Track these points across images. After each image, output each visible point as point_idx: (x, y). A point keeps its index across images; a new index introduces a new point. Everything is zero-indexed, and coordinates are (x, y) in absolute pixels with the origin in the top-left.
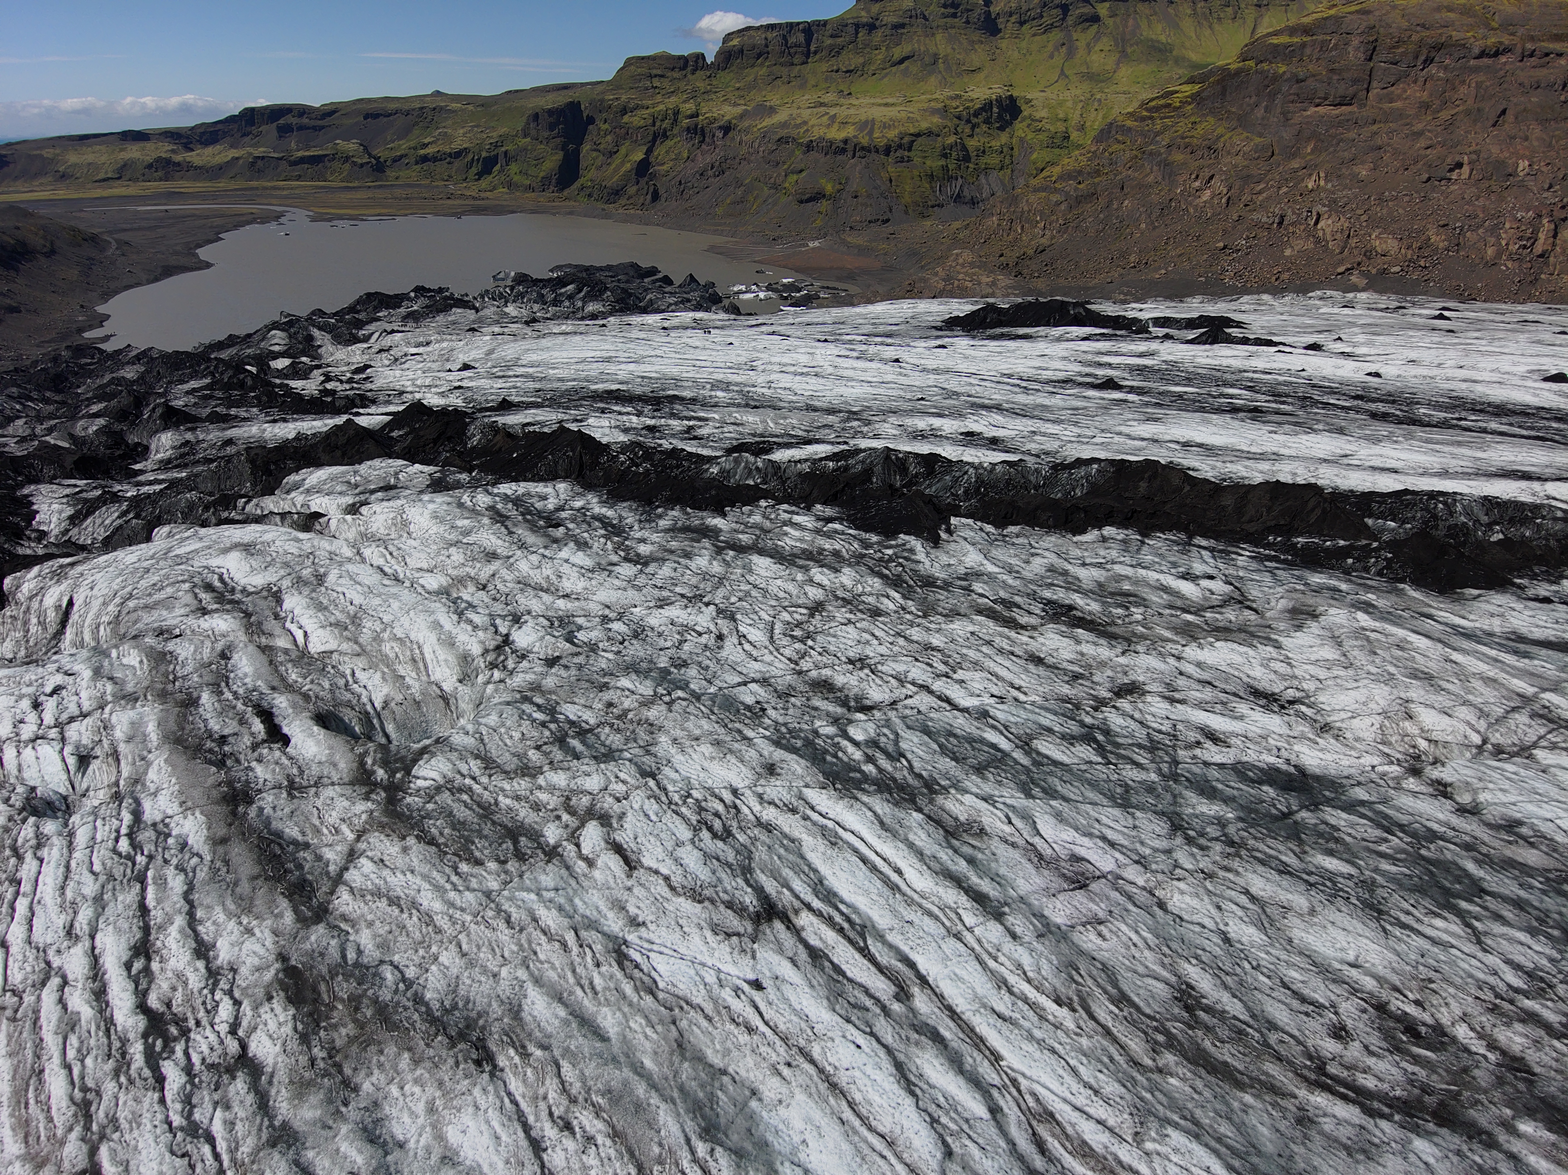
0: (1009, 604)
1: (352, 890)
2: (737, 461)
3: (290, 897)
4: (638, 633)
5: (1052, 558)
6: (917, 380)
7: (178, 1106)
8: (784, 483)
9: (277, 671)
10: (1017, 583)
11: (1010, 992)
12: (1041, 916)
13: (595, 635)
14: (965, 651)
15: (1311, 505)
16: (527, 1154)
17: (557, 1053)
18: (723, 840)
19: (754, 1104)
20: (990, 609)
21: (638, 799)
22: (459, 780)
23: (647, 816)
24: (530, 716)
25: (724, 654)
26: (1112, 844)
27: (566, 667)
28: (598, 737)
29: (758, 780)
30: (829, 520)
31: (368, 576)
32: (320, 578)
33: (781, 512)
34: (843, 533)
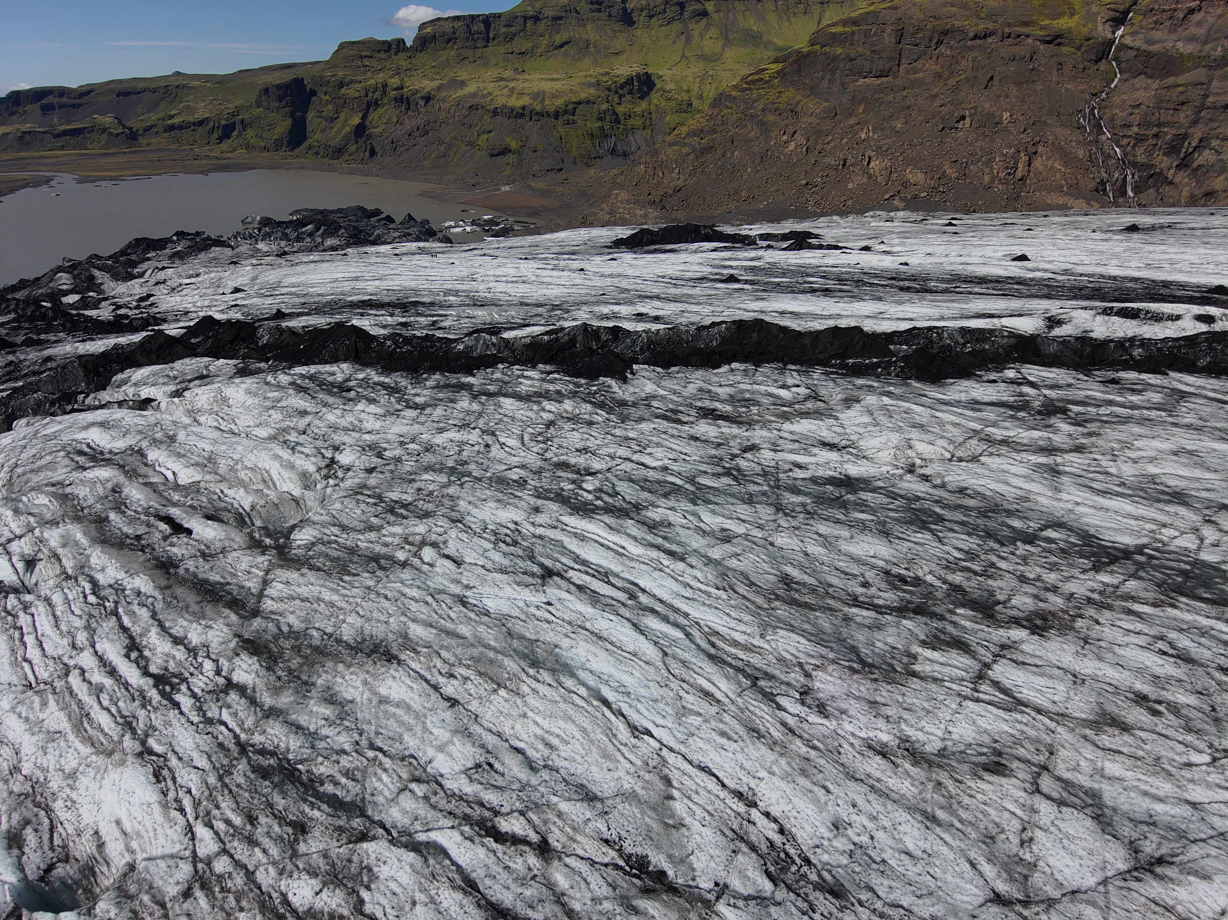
1: (272, 599)
2: (477, 340)
3: (230, 608)
4: (429, 448)
6: (599, 282)
7: (195, 713)
8: (513, 352)
9: (162, 495)
11: (691, 588)
12: (706, 556)
13: (398, 452)
15: (857, 339)
16: (431, 691)
17: (436, 648)
18: (514, 546)
19: (557, 650)
20: (664, 415)
21: (453, 533)
22: (326, 538)
23: (461, 540)
24: (364, 502)
25: (492, 455)
26: (744, 521)
27: (381, 472)
28: (416, 506)
29: (529, 516)
30: (550, 373)
31: (210, 433)
32: (171, 438)
33: (514, 370)
34: (561, 380)
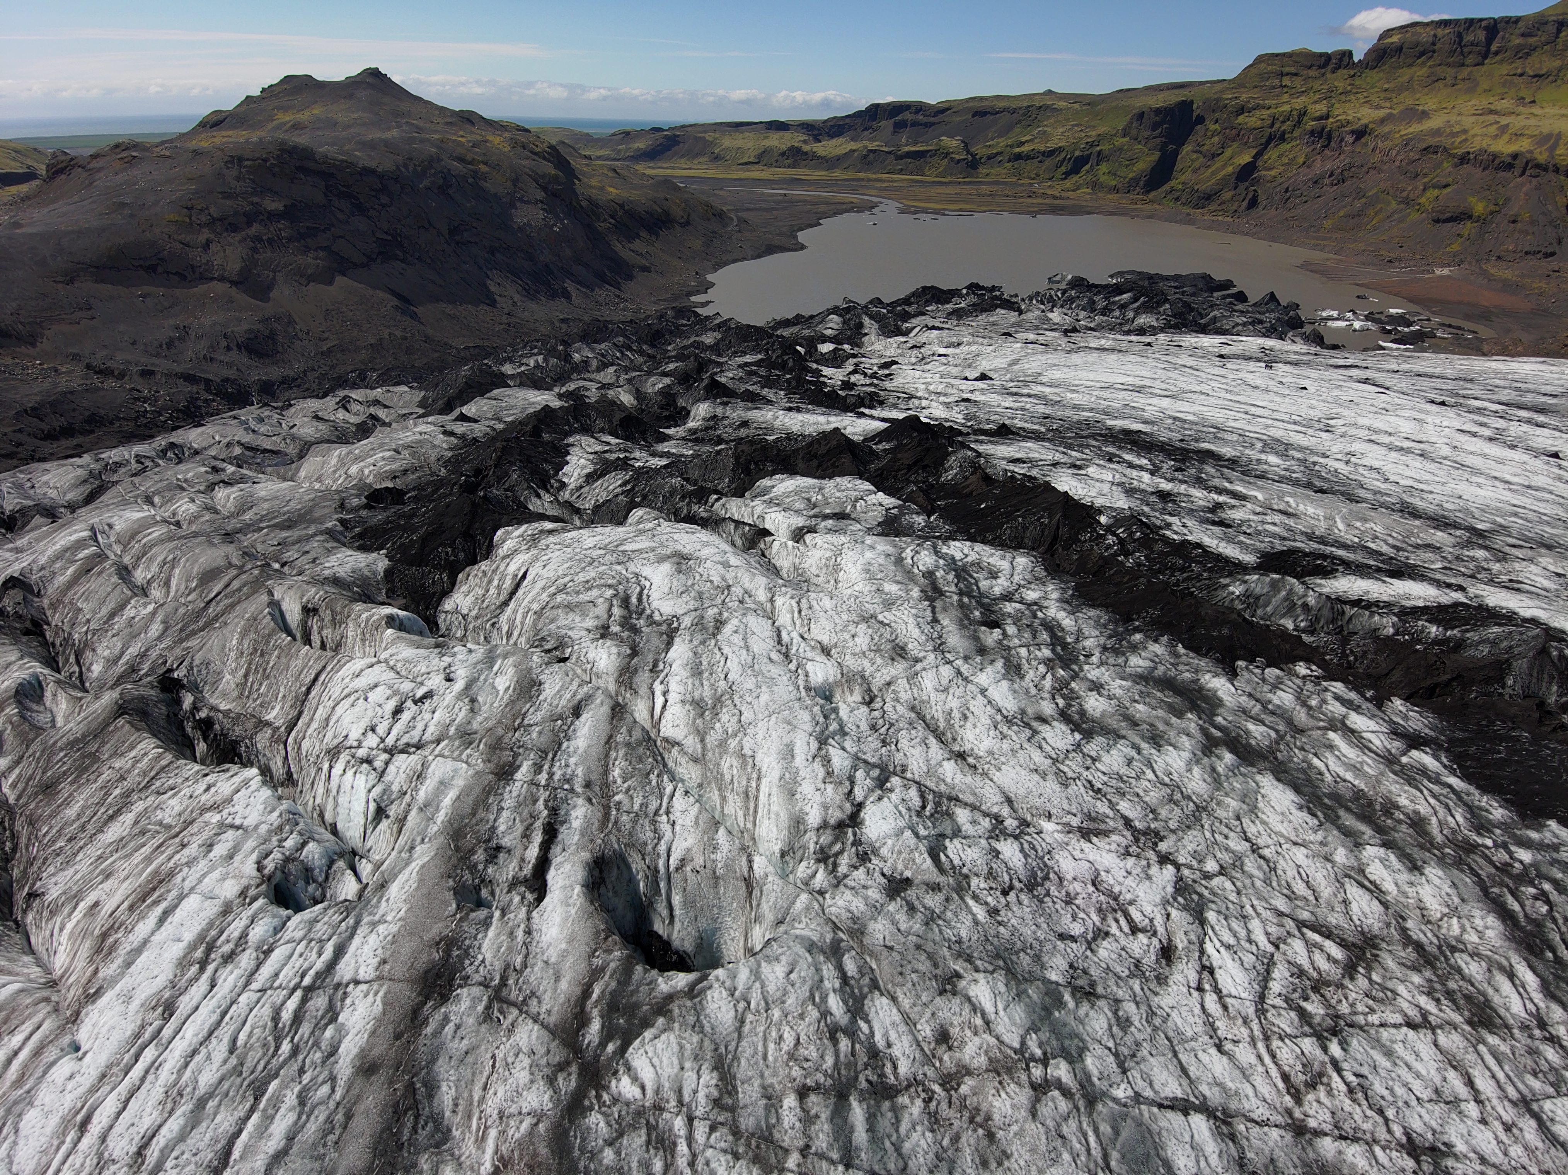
4: (1036, 880)
9: (606, 757)
13: (972, 857)
27: (911, 910)
30: (1414, 741)
31: (762, 643)
32: (719, 623)
33: (1329, 696)
34: (1437, 780)
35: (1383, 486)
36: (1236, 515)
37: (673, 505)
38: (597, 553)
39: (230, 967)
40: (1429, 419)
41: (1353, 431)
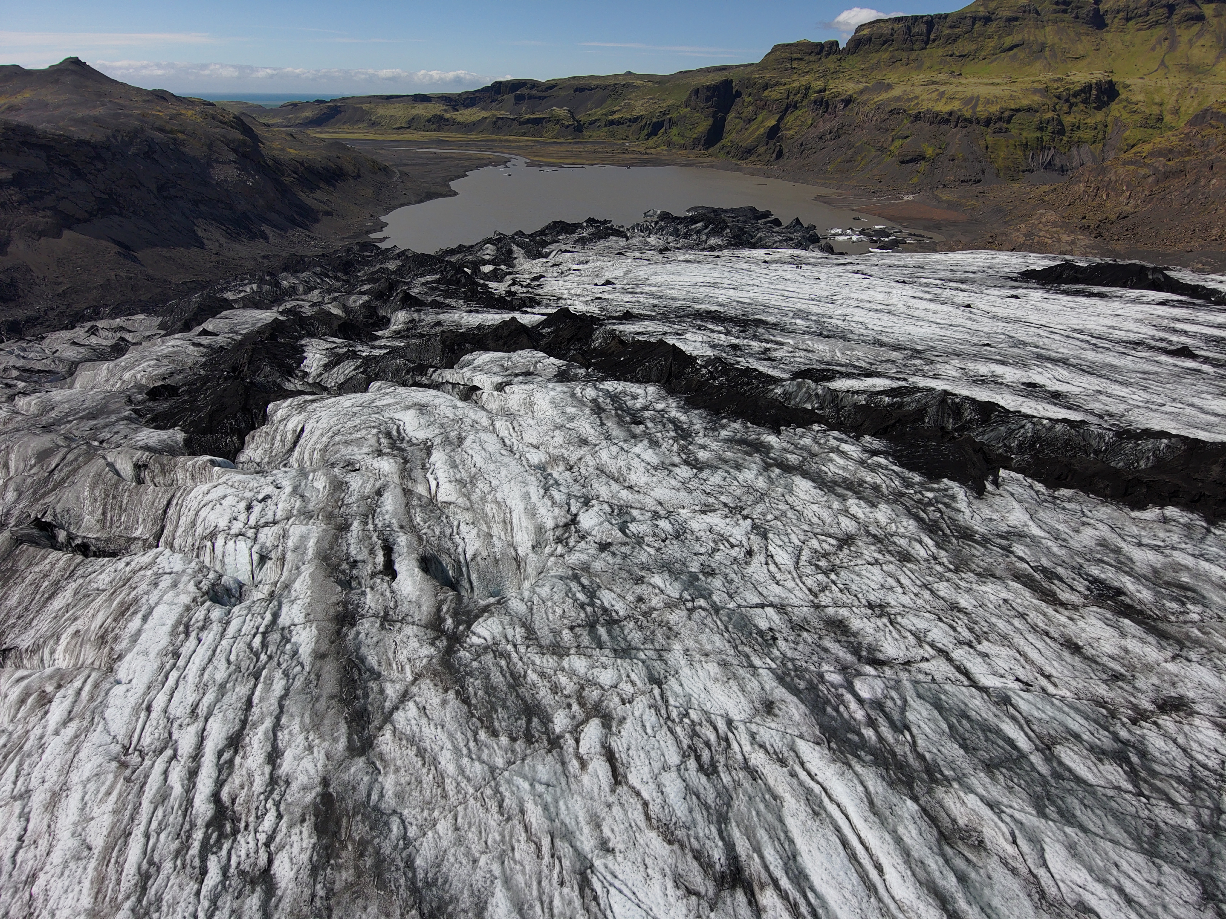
0: (1050, 575)
1: (394, 731)
2: (799, 386)
3: (349, 723)
4: (680, 534)
5: (1104, 531)
6: (986, 326)
7: (206, 904)
8: (839, 411)
9: (409, 512)
10: (1062, 552)
13: (643, 528)
14: (994, 620)
18: (707, 775)
20: (1029, 576)
21: (640, 706)
22: (503, 644)
23: (644, 726)
24: (574, 595)
25: (750, 570)
27: (614, 555)
28: (622, 630)
29: (754, 716)
30: (875, 453)
31: (492, 444)
32: (461, 440)
33: (830, 438)
34: (886, 468)
35: (865, 332)
36: (778, 354)
37: (401, 379)
38: (355, 409)
39: (206, 632)
40: (894, 291)
41: (848, 302)
